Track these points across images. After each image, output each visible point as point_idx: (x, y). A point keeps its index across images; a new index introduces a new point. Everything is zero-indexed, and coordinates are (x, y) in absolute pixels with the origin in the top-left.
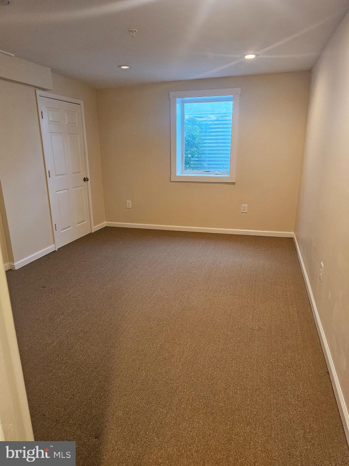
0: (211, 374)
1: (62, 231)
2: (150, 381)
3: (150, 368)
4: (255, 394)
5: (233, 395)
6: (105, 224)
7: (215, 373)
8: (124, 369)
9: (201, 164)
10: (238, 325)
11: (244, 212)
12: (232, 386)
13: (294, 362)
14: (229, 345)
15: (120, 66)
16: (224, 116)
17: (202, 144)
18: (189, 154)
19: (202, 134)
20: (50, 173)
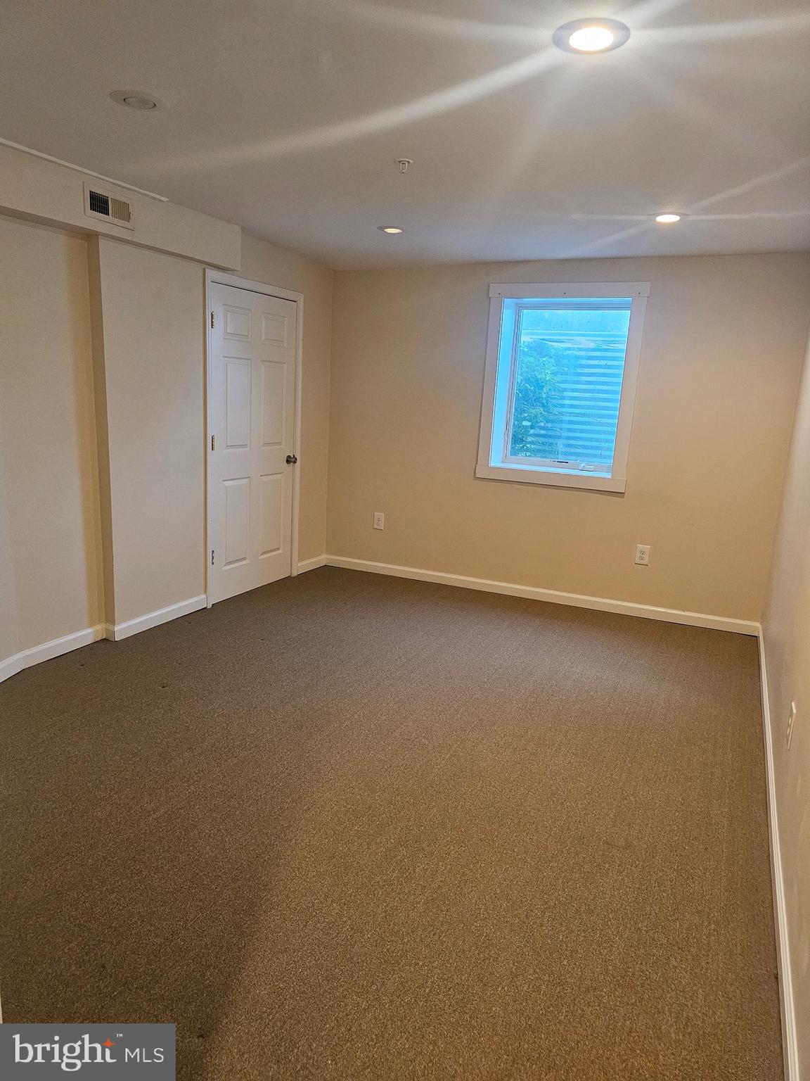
0: (488, 935)
1: (225, 566)
2: (346, 929)
3: (353, 898)
4: (583, 999)
5: (528, 992)
6: (322, 559)
7: (499, 933)
8: (294, 892)
9: (550, 444)
10: (577, 828)
11: (641, 562)
12: (531, 971)
13: (695, 937)
14: (545, 874)
15: (382, 228)
16: (611, 342)
17: (560, 399)
18: (525, 419)
19: (558, 378)
20: (215, 440)
